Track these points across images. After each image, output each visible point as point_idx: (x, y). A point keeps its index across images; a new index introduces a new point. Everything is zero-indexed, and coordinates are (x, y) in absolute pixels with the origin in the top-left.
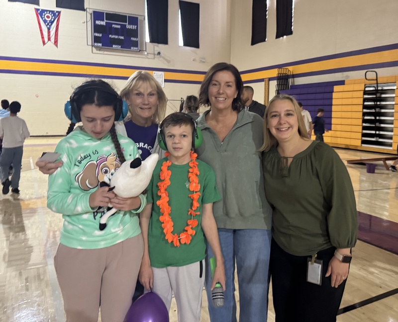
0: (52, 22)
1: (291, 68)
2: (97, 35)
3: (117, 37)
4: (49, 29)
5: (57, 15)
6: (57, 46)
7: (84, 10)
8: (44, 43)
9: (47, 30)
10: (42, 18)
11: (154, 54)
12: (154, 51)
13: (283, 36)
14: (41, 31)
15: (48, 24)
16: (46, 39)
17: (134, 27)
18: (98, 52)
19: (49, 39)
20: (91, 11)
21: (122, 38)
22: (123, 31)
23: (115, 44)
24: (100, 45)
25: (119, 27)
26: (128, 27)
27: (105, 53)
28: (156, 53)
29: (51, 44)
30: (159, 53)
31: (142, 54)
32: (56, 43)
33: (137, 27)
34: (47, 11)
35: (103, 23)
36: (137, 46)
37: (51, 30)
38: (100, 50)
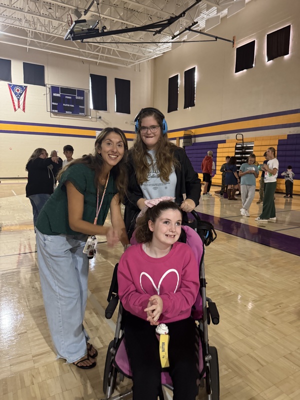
0: (21, 94)
1: (193, 130)
2: (54, 104)
3: (69, 105)
4: (19, 99)
5: (24, 89)
6: (24, 112)
7: (44, 85)
8: (15, 110)
9: (17, 100)
10: (13, 91)
11: (96, 118)
12: (96, 116)
13: (188, 107)
14: (13, 100)
15: (18, 96)
16: (17, 107)
17: (81, 98)
18: (55, 116)
19: (19, 107)
20: (49, 86)
21: (73, 106)
22: (74, 101)
23: (68, 111)
24: (56, 111)
25: (70, 98)
26: (77, 98)
27: (60, 117)
28: (98, 117)
29: (20, 110)
30: (100, 118)
31: (88, 118)
32: (24, 109)
33: (84, 98)
34: (17, 86)
35: (58, 95)
36: (84, 113)
37: (20, 100)
38: (56, 115)
